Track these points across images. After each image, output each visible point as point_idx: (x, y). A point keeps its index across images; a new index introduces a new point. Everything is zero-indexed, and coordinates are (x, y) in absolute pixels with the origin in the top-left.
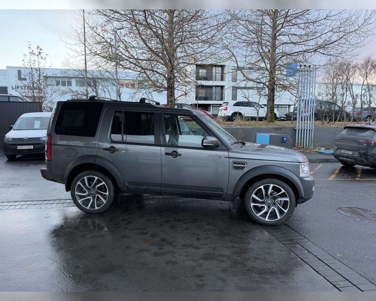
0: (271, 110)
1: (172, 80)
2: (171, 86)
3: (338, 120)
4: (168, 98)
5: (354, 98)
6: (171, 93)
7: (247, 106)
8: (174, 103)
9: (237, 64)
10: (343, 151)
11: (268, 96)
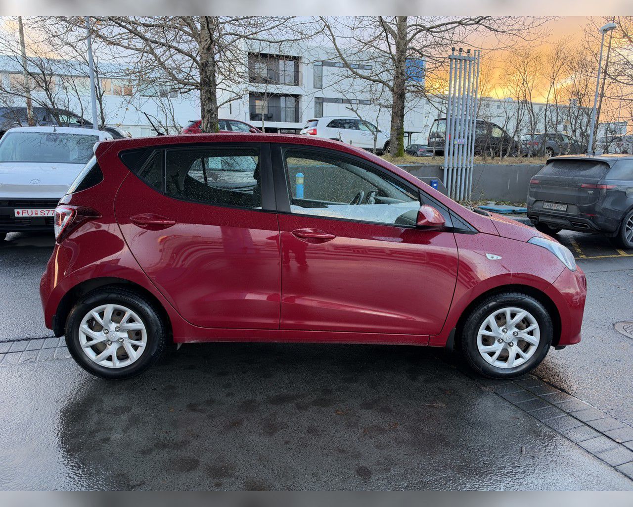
0: (398, 135)
1: (210, 69)
2: (209, 80)
3: (507, 154)
4: (203, 105)
5: (534, 116)
6: (208, 93)
7: (350, 128)
8: (216, 115)
9: (335, 44)
10: (546, 206)
11: (392, 107)
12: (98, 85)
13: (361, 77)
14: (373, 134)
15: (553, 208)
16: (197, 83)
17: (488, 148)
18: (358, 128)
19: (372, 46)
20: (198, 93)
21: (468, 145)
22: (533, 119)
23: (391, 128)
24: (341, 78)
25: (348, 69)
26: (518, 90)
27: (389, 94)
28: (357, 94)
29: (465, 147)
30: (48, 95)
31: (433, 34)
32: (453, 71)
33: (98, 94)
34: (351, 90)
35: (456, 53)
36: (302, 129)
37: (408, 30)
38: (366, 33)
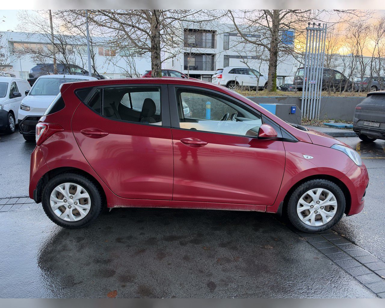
0: (273, 78)
1: (157, 39)
2: (157, 46)
3: (345, 90)
4: (152, 61)
5: (363, 65)
6: (156, 54)
7: (243, 73)
8: (160, 67)
9: (234, 23)
10: (366, 123)
11: (269, 61)
12: (92, 50)
13: (251, 42)
14: (257, 77)
15: (370, 125)
16: (149, 48)
17: (332, 86)
18: (248, 74)
19: (257, 23)
20: (150, 54)
21: (318, 84)
22: (363, 67)
23: (269, 74)
24: (237, 43)
25: (242, 37)
26: (353, 49)
27: (267, 53)
28: (247, 53)
29: (316, 86)
30: (64, 56)
31: (297, 14)
32: (309, 38)
33: (92, 56)
34: (243, 51)
35: (311, 26)
36: (213, 75)
37: (280, 13)
38: (253, 15)
